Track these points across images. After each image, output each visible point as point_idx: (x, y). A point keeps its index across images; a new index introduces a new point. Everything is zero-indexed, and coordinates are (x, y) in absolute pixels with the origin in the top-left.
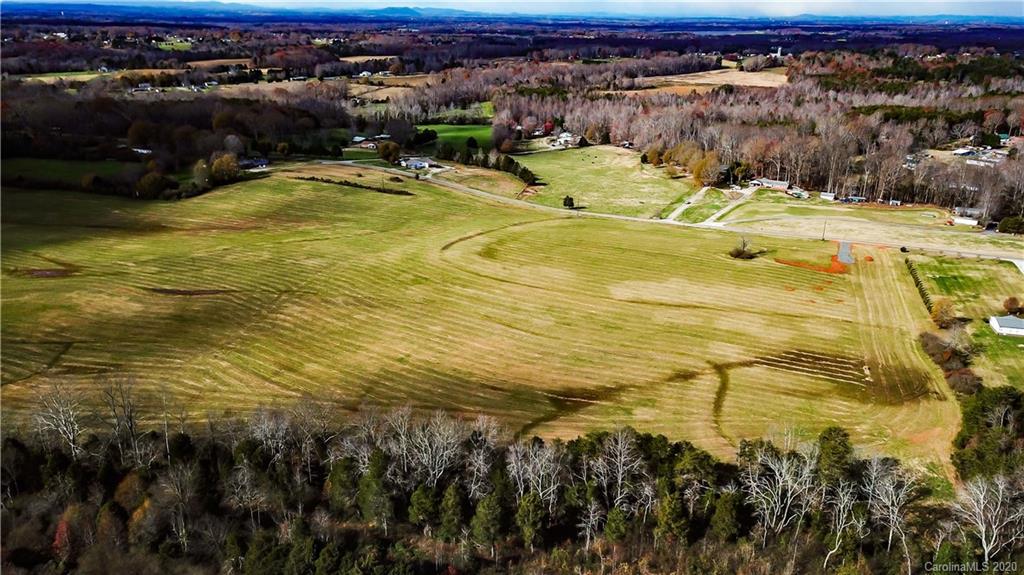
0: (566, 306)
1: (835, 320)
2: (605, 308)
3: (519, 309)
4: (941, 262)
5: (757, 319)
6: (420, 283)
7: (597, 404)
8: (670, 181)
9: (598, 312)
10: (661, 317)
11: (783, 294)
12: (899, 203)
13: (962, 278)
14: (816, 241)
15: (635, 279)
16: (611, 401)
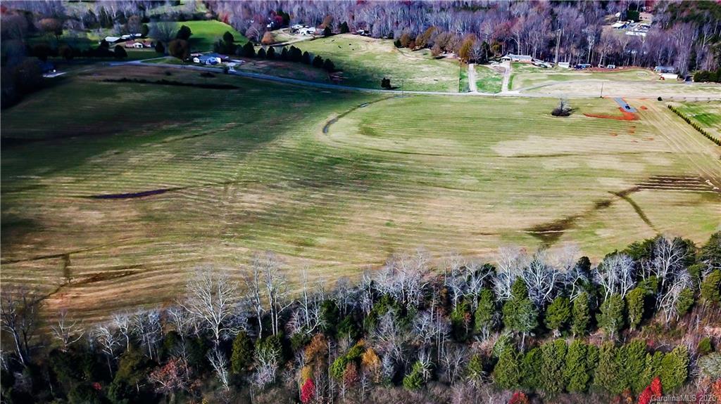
0: (474, 167)
1: (660, 153)
2: (504, 164)
3: (439, 174)
4: (688, 105)
5: (611, 158)
6: (338, 163)
7: (567, 233)
8: (436, 61)
9: (501, 168)
10: (550, 165)
11: (612, 139)
12: (614, 66)
13: (709, 114)
14: (597, 98)
15: (503, 140)
16: (574, 228)
